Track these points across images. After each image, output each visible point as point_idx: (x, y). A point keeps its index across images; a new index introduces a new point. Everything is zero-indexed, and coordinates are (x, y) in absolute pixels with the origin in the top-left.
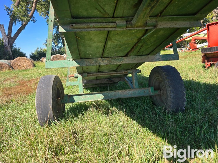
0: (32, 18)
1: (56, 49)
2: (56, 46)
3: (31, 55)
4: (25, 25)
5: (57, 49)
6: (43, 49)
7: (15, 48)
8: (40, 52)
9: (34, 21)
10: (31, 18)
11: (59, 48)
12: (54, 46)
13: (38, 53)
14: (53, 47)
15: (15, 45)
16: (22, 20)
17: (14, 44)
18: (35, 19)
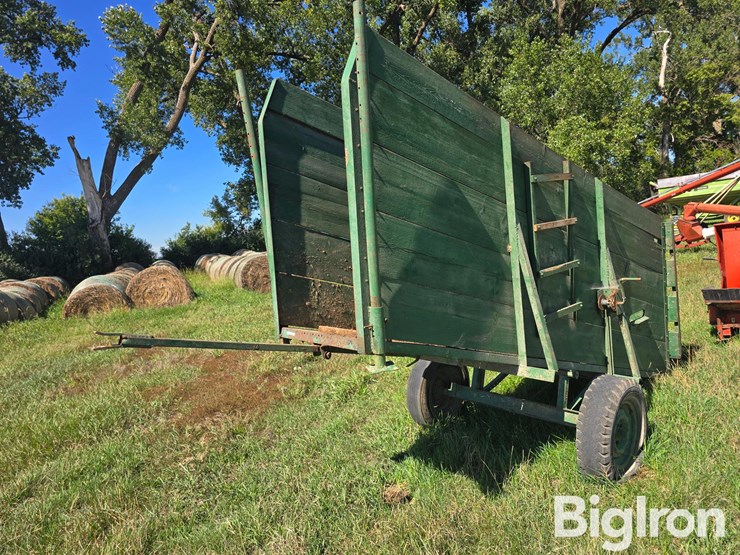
0: (175, 134)
1: (243, 228)
2: (243, 218)
3: (167, 247)
4: (153, 158)
5: (247, 227)
6: (203, 229)
7: (118, 228)
8: (193, 237)
9: (179, 143)
10: (169, 134)
11: (252, 225)
12: (238, 218)
13: (187, 242)
14: (235, 221)
15: (118, 219)
16: (146, 144)
17: (116, 216)
18: (183, 136)
